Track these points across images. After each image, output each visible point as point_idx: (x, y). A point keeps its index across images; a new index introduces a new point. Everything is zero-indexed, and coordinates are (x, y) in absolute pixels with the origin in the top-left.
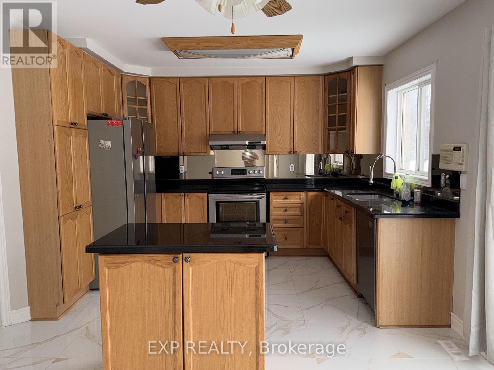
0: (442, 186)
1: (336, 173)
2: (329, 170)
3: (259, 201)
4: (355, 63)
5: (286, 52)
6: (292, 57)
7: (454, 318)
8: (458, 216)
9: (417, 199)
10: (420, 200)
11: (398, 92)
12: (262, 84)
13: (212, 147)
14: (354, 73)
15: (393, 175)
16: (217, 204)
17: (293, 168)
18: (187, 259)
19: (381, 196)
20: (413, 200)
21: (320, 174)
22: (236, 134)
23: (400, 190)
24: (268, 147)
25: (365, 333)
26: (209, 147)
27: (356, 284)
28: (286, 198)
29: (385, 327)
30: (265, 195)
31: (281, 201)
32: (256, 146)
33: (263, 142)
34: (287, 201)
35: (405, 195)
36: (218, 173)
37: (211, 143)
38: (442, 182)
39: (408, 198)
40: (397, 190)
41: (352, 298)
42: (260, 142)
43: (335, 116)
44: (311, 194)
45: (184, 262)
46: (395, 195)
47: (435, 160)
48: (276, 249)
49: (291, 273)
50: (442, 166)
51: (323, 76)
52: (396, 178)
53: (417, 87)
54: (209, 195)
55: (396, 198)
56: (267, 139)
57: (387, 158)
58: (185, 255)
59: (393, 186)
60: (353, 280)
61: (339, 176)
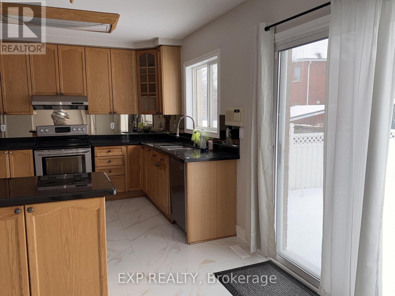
0: (227, 137)
1: (147, 130)
2: (141, 128)
3: (84, 155)
4: (160, 43)
5: (106, 27)
6: (110, 31)
7: (239, 229)
8: (239, 158)
9: (211, 147)
10: (212, 148)
11: (192, 68)
12: (81, 52)
13: (35, 108)
14: (159, 50)
15: (192, 130)
16: (44, 159)
17: (114, 126)
18: (29, 210)
19: (185, 146)
20: (207, 148)
21: (134, 131)
22: (59, 95)
23: (198, 141)
24: (90, 108)
25: (180, 250)
26: (32, 107)
27: (170, 214)
28: (109, 151)
29: (194, 243)
30: (90, 149)
31: (105, 153)
32: (79, 107)
33: (85, 103)
34: (111, 154)
35: (203, 145)
36: (42, 131)
37: (34, 103)
38: (227, 135)
39: (205, 147)
40: (196, 142)
41: (167, 225)
42: (83, 103)
43: (147, 84)
44: (130, 147)
45: (27, 212)
46: (194, 145)
47: (222, 119)
48: (115, 193)
49: (117, 213)
50: (227, 123)
51: (135, 50)
52: (196, 132)
53: (207, 65)
54: (35, 151)
55: (195, 147)
56: (88, 101)
57: (187, 118)
58: (27, 207)
59: (193, 138)
60: (168, 212)
61: (150, 133)
